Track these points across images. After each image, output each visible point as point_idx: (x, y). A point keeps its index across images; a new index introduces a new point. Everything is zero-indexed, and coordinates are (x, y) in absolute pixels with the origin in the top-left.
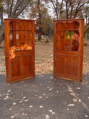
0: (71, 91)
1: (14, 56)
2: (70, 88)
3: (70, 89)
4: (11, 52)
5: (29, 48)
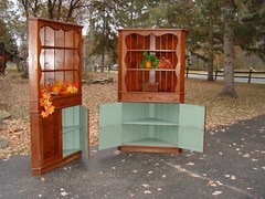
0: (184, 170)
2: (177, 167)
3: (180, 168)
5: (72, 89)
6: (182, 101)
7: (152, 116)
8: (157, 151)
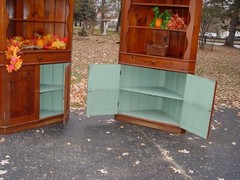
0: (170, 159)
1: (19, 65)
2: (165, 152)
3: (166, 155)
4: (12, 53)
5: (59, 44)
6: (192, 71)
7: (162, 84)
8: (156, 127)
